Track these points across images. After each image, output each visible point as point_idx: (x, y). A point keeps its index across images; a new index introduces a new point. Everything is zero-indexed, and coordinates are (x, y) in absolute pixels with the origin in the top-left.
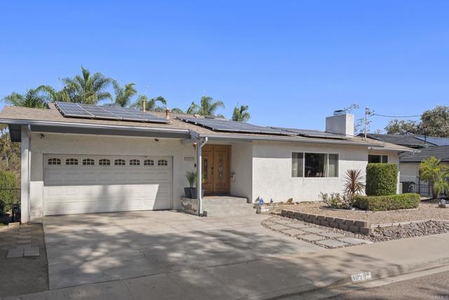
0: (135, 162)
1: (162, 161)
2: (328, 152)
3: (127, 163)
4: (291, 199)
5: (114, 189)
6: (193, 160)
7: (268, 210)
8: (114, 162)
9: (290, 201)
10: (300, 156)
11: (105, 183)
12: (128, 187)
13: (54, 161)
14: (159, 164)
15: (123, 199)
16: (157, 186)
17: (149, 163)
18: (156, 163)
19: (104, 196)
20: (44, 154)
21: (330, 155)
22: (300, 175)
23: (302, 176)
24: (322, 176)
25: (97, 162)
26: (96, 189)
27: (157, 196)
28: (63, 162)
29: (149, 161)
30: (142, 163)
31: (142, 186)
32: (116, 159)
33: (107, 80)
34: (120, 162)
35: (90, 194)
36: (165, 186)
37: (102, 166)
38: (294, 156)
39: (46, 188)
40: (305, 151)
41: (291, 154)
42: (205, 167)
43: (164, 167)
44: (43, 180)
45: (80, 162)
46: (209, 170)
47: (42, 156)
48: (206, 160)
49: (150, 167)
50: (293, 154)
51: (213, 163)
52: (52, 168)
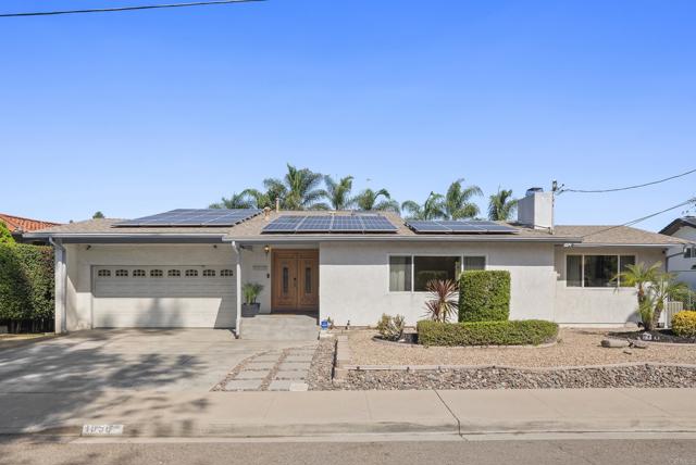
0: (192, 273)
1: (226, 271)
2: (462, 254)
3: (183, 274)
5: (166, 302)
6: (266, 269)
8: (167, 273)
10: (407, 260)
11: (157, 296)
12: (184, 300)
13: (104, 273)
14: (222, 275)
15: (176, 314)
16: (219, 300)
17: (209, 273)
18: (218, 273)
19: (156, 311)
20: (92, 266)
21: (466, 258)
22: (407, 288)
23: (410, 290)
25: (148, 273)
26: (147, 302)
27: (219, 312)
28: (113, 273)
29: (209, 271)
30: (200, 273)
32: (171, 269)
33: (318, 177)
35: (140, 307)
36: (229, 299)
37: (154, 278)
38: (394, 261)
39: (96, 300)
40: (413, 254)
41: (388, 259)
42: (285, 278)
43: (228, 277)
44: (91, 291)
45: (131, 273)
46: (291, 281)
47: (89, 267)
48: (285, 269)
49: (211, 278)
50: (391, 258)
51: (298, 273)
52: (102, 280)
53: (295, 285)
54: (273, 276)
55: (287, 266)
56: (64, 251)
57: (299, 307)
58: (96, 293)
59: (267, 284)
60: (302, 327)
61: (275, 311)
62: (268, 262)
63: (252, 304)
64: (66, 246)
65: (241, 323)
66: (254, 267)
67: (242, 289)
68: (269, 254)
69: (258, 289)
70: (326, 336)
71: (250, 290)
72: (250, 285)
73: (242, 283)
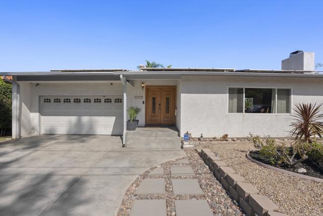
0: (98, 101)
1: (118, 99)
2: (275, 87)
3: (92, 101)
4: (227, 135)
5: (85, 119)
6: (142, 98)
7: (192, 146)
8: (83, 101)
9: (225, 137)
11: (80, 115)
13: (47, 101)
14: (115, 102)
15: (91, 126)
16: (114, 118)
17: (108, 101)
18: (113, 101)
19: (79, 124)
20: (40, 96)
21: (279, 90)
23: (242, 112)
24: (270, 112)
25: (72, 101)
26: (73, 119)
27: (114, 125)
28: (52, 101)
29: (108, 99)
30: (103, 101)
31: (103, 117)
32: (85, 98)
34: (87, 101)
35: (70, 122)
36: (119, 118)
37: (76, 104)
38: (231, 91)
39: (42, 117)
40: (245, 86)
41: (228, 89)
42: (154, 104)
43: (119, 104)
44: (39, 112)
45: (62, 101)
46: (157, 106)
47: (38, 98)
48: (154, 99)
49: (109, 104)
50: (230, 89)
51: (161, 101)
52: (46, 105)
53: (160, 109)
54: (146, 102)
55: (155, 96)
56: (18, 86)
57: (162, 122)
58: (42, 112)
59: (143, 107)
60: (169, 138)
61: (147, 125)
62: (143, 93)
63: (133, 120)
64: (20, 83)
65: (127, 135)
66: (135, 96)
67: (127, 110)
68: (144, 89)
69: (137, 111)
70: (188, 146)
71: (133, 112)
72: (132, 108)
73: (127, 106)
